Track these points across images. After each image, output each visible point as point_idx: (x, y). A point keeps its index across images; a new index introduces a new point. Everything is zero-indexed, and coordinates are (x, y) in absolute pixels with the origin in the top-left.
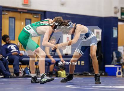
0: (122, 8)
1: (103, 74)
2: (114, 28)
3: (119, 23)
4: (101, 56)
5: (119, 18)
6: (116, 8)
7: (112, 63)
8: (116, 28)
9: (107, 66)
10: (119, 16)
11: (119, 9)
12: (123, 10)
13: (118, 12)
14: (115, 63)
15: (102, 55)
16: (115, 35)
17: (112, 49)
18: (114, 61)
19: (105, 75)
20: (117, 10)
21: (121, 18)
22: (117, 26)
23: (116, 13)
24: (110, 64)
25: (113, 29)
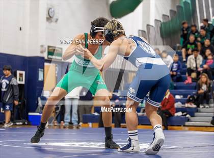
0: (49, 47)
1: (26, 123)
2: (40, 69)
3: (46, 64)
4: (24, 102)
5: (46, 58)
6: (42, 46)
7: (37, 110)
8: (42, 70)
9: (30, 114)
10: (45, 55)
11: (45, 48)
12: (50, 48)
13: (45, 51)
14: (40, 110)
15: (26, 101)
16: (41, 78)
17: (37, 94)
18: (39, 108)
19: (27, 125)
20: (43, 49)
21: (48, 58)
22: (43, 68)
23: (42, 52)
24: (34, 112)
25: (38, 71)
